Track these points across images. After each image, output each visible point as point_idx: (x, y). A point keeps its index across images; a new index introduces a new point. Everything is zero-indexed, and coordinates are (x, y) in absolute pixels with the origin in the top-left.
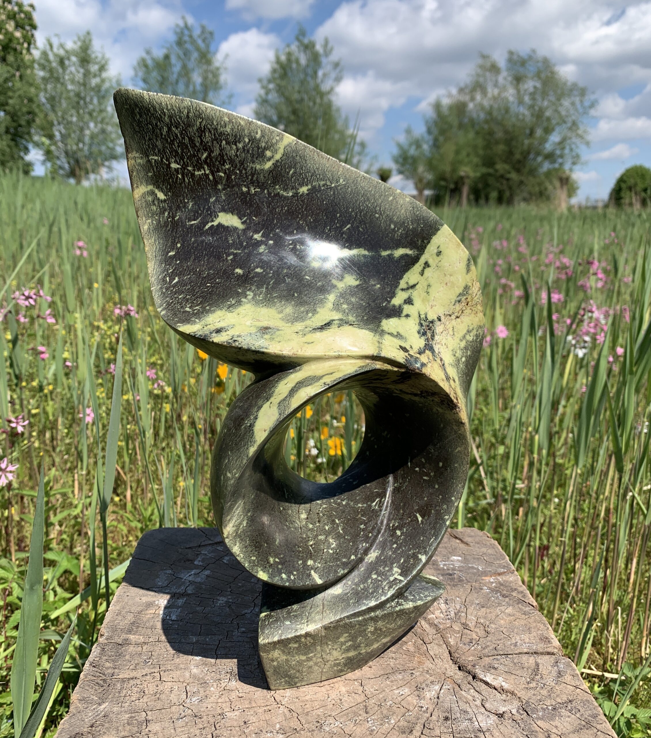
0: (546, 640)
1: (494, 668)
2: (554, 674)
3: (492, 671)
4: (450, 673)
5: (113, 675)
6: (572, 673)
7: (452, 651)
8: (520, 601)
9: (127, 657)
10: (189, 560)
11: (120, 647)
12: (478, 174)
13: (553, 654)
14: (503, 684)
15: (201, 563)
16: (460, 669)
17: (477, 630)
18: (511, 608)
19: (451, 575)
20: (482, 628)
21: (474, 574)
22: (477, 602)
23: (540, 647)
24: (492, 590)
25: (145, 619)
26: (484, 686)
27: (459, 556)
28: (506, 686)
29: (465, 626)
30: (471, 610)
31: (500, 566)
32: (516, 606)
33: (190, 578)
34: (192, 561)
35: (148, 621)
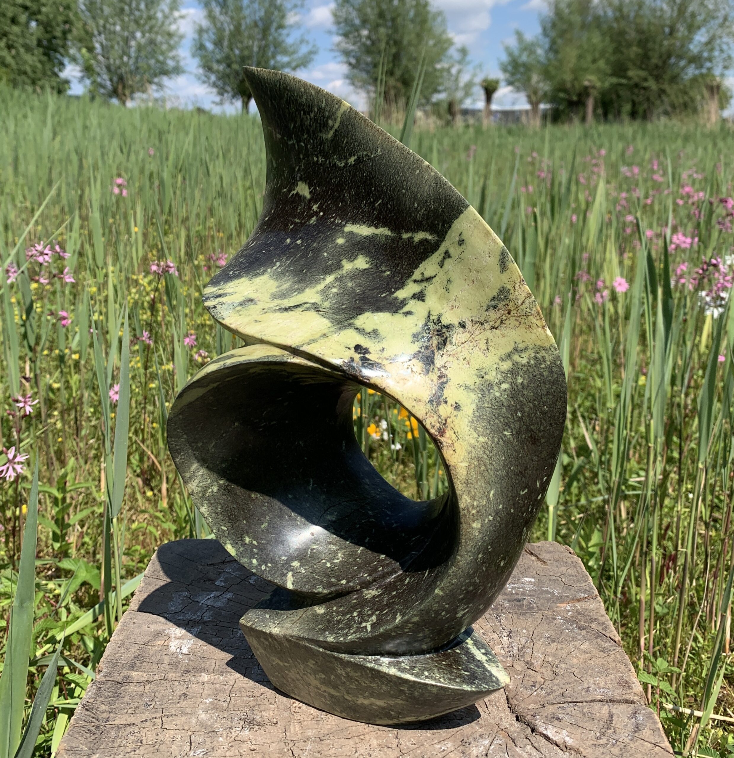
0: (625, 684)
1: (559, 720)
2: (631, 727)
3: (556, 722)
4: (505, 724)
5: (108, 721)
6: (653, 727)
7: (510, 697)
8: (601, 635)
9: (126, 699)
10: (209, 580)
11: (119, 686)
12: (607, 85)
13: (633, 702)
14: (567, 739)
15: (223, 584)
16: (517, 719)
17: (543, 670)
18: (587, 643)
19: (519, 601)
20: (550, 668)
21: (548, 600)
22: (547, 635)
23: (618, 693)
24: (567, 620)
25: (151, 652)
26: (544, 741)
27: (533, 577)
28: (570, 742)
29: (529, 665)
30: (539, 645)
31: (580, 590)
32: (594, 641)
33: (209, 603)
34: (213, 581)
35: (155, 654)
